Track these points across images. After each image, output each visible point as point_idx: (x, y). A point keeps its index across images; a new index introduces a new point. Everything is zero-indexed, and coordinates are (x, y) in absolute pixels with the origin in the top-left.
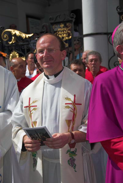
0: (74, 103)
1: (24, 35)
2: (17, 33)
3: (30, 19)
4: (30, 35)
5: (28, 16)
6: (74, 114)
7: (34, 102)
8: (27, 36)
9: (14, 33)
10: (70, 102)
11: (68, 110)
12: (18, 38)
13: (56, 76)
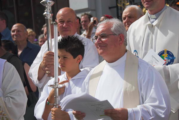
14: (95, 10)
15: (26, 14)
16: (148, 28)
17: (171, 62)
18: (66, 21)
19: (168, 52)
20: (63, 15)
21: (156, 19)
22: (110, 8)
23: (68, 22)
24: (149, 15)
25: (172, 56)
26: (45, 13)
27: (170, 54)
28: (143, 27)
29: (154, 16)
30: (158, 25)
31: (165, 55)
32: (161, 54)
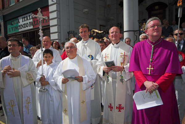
0: (124, 55)
1: (99, 32)
2: (97, 31)
3: (101, 27)
4: (102, 32)
5: (100, 26)
6: (124, 60)
7: (107, 55)
8: (101, 32)
9: (95, 31)
10: (123, 55)
11: (122, 58)
12: (97, 33)
13: (117, 44)
14: (60, 40)
15: (33, 40)
16: (83, 46)
17: (92, 59)
18: (46, 41)
19: (91, 56)
20: (45, 39)
21: (86, 43)
22: (66, 39)
23: (47, 42)
24: (83, 41)
25: (93, 57)
26: (40, 38)
27: (92, 56)
28: (81, 45)
29: (85, 42)
30: (87, 45)
31: (90, 56)
32: (89, 56)
